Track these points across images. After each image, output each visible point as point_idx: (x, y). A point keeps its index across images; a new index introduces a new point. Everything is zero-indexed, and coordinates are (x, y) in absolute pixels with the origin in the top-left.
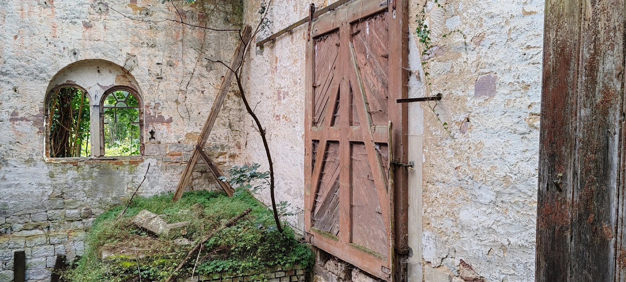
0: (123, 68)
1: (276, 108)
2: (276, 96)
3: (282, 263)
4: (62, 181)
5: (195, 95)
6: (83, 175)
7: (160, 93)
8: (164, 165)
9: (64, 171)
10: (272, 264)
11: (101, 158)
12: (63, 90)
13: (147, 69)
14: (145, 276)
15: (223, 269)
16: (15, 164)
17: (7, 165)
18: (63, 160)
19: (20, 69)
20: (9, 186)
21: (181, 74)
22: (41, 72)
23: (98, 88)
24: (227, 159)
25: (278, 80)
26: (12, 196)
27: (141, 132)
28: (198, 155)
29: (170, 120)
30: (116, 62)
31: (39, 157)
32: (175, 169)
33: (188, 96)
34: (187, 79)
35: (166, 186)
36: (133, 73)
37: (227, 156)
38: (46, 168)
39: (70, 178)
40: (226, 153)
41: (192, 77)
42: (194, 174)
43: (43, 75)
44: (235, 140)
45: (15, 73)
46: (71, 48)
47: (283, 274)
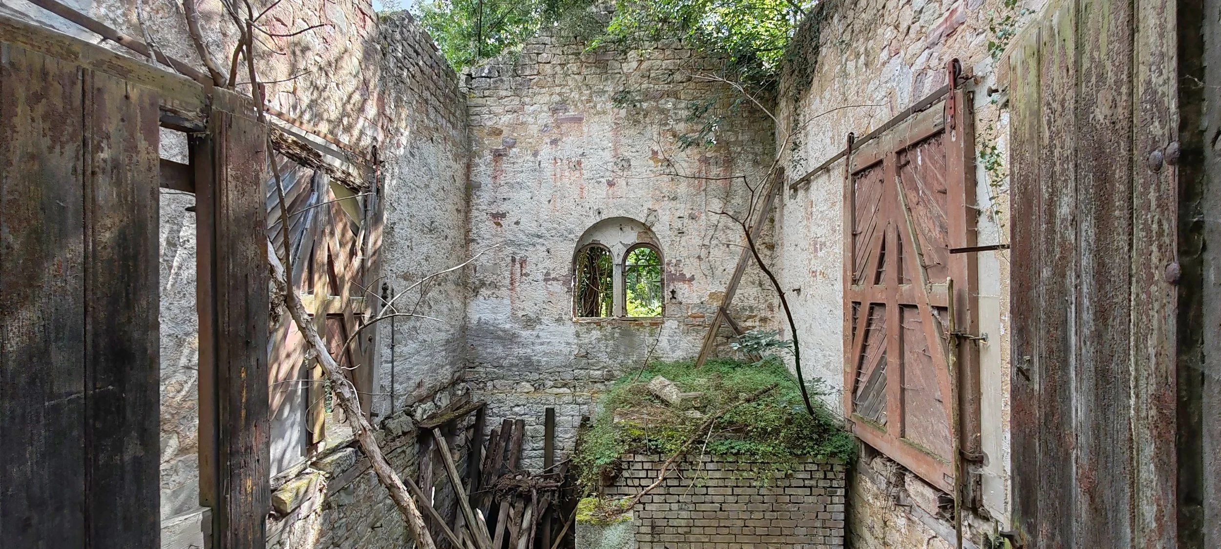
0: (644, 224)
1: (812, 262)
2: (812, 247)
3: (812, 453)
4: (587, 341)
5: (719, 249)
6: (605, 335)
7: (681, 249)
8: (686, 328)
9: (589, 331)
10: (799, 453)
11: (623, 318)
12: (592, 249)
13: (668, 224)
14: (653, 447)
15: (739, 451)
16: (546, 322)
17: (541, 323)
18: (589, 319)
19: (553, 231)
20: (542, 344)
21: (703, 227)
22: (570, 233)
23: (621, 246)
24: (757, 324)
25: (814, 228)
26: (545, 354)
27: (663, 292)
28: (722, 318)
29: (692, 278)
30: (637, 219)
31: (568, 317)
32: (697, 333)
33: (711, 251)
34: (711, 232)
35: (687, 351)
36: (653, 229)
37: (757, 319)
38: (573, 327)
39: (593, 338)
40: (755, 316)
41: (715, 231)
42: (719, 339)
43: (572, 236)
44: (766, 301)
45: (548, 236)
46: (595, 208)
47: (815, 467)
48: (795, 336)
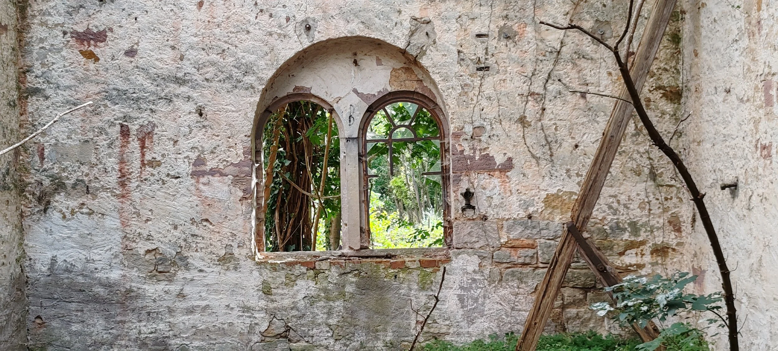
0: (403, 52)
1: (762, 126)
2: (761, 95)
4: (287, 302)
5: (565, 102)
6: (325, 290)
7: (484, 103)
8: (496, 270)
9: (291, 281)
11: (364, 253)
12: (295, 107)
13: (454, 49)
16: (199, 264)
17: (187, 267)
18: (290, 257)
19: (209, 69)
20: (190, 311)
21: (530, 56)
22: (246, 73)
23: (356, 100)
24: (647, 259)
25: (763, 55)
26: (197, 332)
27: (446, 195)
28: (572, 248)
29: (508, 166)
30: (389, 40)
31: (244, 251)
32: (521, 280)
33: (549, 106)
34: (547, 66)
35: (500, 319)
36: (425, 62)
37: (647, 248)
38: (256, 273)
39: (301, 296)
40: (643, 243)
41: (556, 62)
42: (567, 292)
43: (250, 79)
44: (665, 210)
45: (198, 78)
46: (300, 17)
48: (727, 285)
